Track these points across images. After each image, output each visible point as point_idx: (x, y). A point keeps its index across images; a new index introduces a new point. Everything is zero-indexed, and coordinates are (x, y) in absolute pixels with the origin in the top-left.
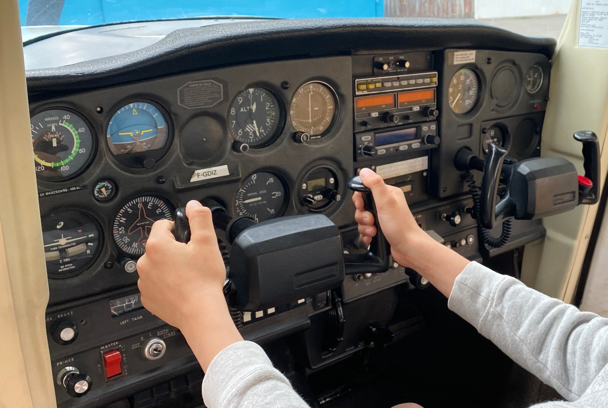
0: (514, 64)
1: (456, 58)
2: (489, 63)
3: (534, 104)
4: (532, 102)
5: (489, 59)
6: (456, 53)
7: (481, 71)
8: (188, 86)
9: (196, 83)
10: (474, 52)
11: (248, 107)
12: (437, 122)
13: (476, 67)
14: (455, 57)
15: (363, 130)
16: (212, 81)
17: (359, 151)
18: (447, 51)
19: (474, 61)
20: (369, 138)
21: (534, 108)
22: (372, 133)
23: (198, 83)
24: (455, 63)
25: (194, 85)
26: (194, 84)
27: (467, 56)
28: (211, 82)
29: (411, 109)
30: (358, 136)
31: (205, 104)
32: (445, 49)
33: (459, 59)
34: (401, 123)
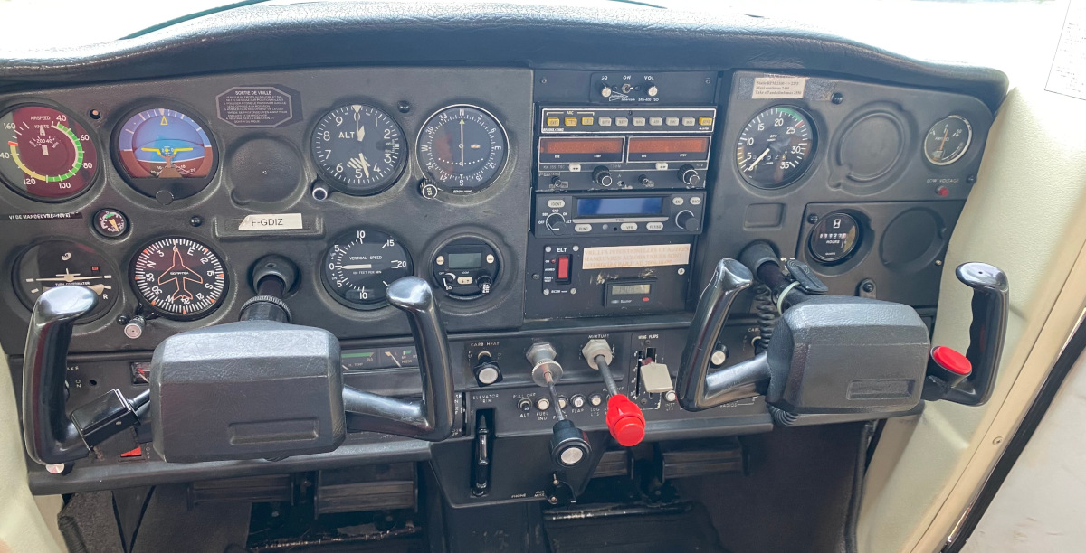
0: (900, 108)
1: (758, 88)
2: (835, 102)
3: (939, 184)
4: (935, 181)
5: (837, 95)
6: (757, 79)
7: (818, 114)
8: (233, 93)
9: (247, 90)
10: (802, 80)
11: (352, 133)
12: (705, 193)
13: (807, 108)
14: (756, 85)
15: (552, 190)
16: (273, 88)
17: (541, 222)
18: (740, 73)
19: (801, 96)
20: (562, 204)
21: (937, 193)
22: (570, 197)
23: (250, 90)
24: (755, 96)
25: (242, 93)
26: (244, 90)
27: (785, 86)
28: (272, 90)
29: (654, 166)
30: (540, 199)
31: (262, 122)
32: (735, 70)
33: (765, 91)
34: (630, 188)
